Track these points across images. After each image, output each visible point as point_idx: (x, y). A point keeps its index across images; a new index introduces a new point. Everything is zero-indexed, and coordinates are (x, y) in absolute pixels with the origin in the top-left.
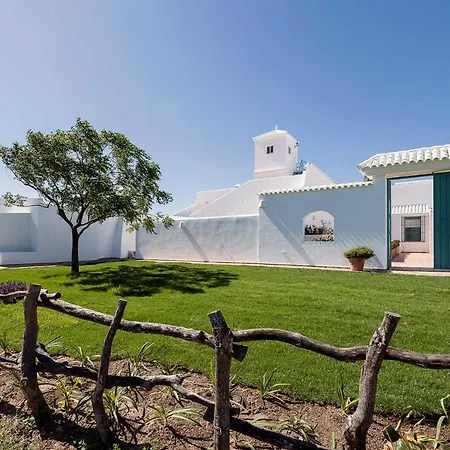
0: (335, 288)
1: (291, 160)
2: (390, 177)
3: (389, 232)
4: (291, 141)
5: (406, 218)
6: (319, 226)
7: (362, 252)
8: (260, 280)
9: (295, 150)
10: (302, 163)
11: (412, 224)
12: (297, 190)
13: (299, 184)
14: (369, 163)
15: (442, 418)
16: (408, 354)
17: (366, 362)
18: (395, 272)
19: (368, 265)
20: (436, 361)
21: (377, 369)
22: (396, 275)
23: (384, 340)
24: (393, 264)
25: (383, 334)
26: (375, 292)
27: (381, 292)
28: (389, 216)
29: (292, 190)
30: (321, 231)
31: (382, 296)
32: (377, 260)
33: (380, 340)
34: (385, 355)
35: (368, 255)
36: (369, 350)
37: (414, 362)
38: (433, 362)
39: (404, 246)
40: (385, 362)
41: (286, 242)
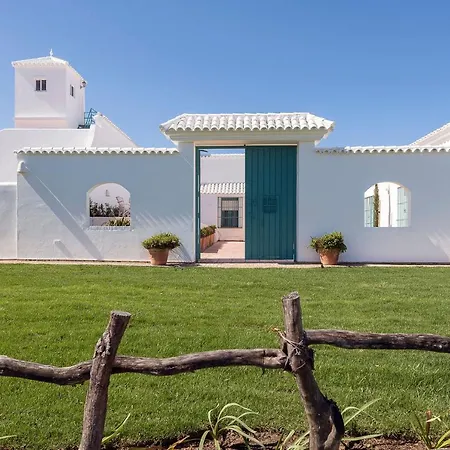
0: (122, 289)
1: (75, 106)
2: (201, 144)
3: (198, 215)
4: (74, 77)
5: (223, 199)
6: (114, 204)
7: (164, 240)
8: (12, 284)
9: (80, 92)
10: (91, 112)
11: (229, 206)
12: (78, 149)
13: (85, 142)
14: (173, 123)
15: (206, 433)
16: (141, 362)
17: (90, 381)
18: (203, 265)
19: (173, 257)
20: (171, 366)
21: (103, 387)
22: (203, 269)
23: (108, 347)
24: (203, 256)
25: (107, 340)
26: (172, 291)
27: (181, 291)
28: (198, 194)
29: (70, 149)
30: (117, 212)
31: (179, 296)
32: (184, 250)
33: (104, 349)
34: (112, 367)
35: (172, 244)
36: (94, 364)
37: (147, 371)
38: (168, 366)
39: (221, 233)
40: (113, 378)
41: (61, 227)
